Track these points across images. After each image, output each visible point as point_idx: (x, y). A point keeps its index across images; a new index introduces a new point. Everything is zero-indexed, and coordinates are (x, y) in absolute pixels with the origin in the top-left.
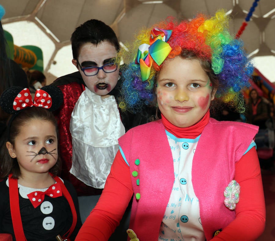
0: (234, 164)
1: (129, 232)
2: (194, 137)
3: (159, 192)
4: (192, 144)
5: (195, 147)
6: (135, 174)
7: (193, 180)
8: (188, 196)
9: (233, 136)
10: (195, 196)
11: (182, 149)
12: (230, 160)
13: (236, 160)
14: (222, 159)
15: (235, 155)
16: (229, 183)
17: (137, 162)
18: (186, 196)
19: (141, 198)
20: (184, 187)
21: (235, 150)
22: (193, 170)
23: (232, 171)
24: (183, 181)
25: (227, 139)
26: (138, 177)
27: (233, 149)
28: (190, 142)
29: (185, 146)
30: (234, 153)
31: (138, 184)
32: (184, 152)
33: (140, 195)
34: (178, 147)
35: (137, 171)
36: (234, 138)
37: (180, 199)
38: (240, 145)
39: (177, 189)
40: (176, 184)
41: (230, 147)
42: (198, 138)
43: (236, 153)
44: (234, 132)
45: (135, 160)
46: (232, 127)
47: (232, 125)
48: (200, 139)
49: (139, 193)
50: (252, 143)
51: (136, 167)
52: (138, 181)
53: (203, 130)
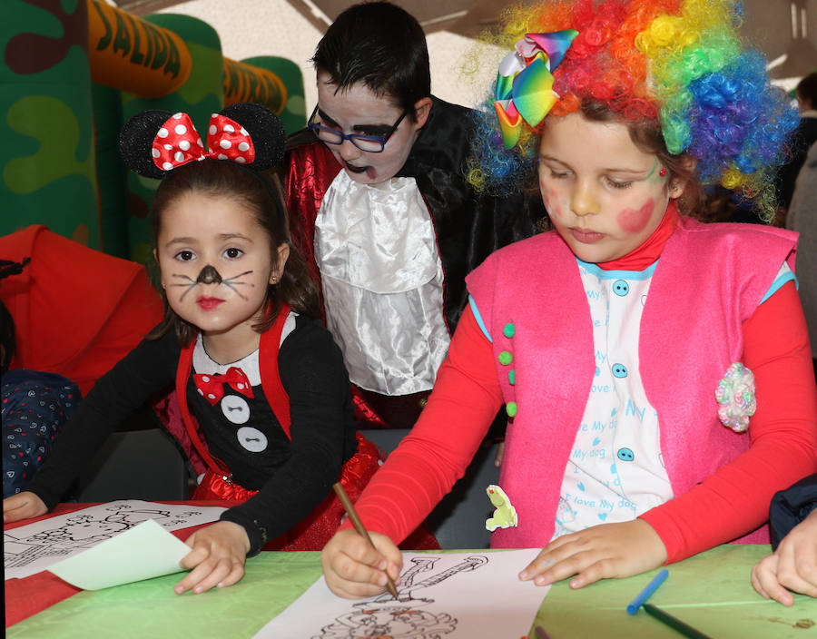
0: (738, 325)
1: (492, 492)
2: (642, 267)
3: (559, 399)
4: (638, 285)
5: (646, 291)
6: (505, 358)
7: (642, 368)
8: (633, 404)
9: (736, 257)
10: (648, 404)
11: (613, 296)
12: (728, 318)
13: (744, 316)
14: (708, 317)
15: (741, 303)
16: (726, 371)
17: (509, 330)
18: (627, 403)
19: (517, 413)
20: (622, 382)
21: (738, 293)
22: (640, 345)
23: (736, 342)
24: (620, 371)
25: (722, 266)
26: (513, 365)
27: (734, 289)
28: (632, 278)
29: (619, 288)
30: (738, 301)
31: (512, 383)
32: (619, 303)
33: (517, 405)
34: (604, 290)
35: (510, 352)
36: (737, 264)
37: (614, 413)
38: (751, 280)
39: (605, 389)
40: (602, 378)
41: (728, 285)
42: (653, 267)
43: (741, 300)
44: (736, 248)
45: (503, 327)
46: (732, 238)
47: (731, 231)
48: (656, 270)
49: (515, 401)
50: (781, 273)
51: (506, 343)
52: (511, 374)
53: (662, 251)
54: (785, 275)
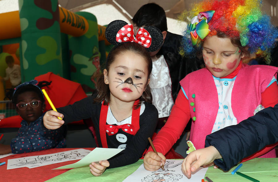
0: (260, 94)
1: (188, 143)
2: (232, 78)
3: (208, 115)
4: (231, 82)
5: (233, 85)
6: (192, 104)
7: (232, 106)
8: (230, 117)
9: (259, 74)
10: (234, 117)
11: (224, 86)
12: (257, 92)
13: (262, 92)
14: (251, 91)
15: (261, 88)
16: (257, 107)
17: (193, 96)
18: (228, 116)
19: (196, 119)
20: (226, 110)
21: (260, 85)
22: (232, 100)
23: (259, 100)
24: (226, 107)
25: (255, 77)
26: (195, 106)
27: (259, 83)
28: (229, 81)
29: (225, 83)
30: (260, 86)
31: (194, 111)
32: (225, 88)
33: (196, 118)
34: (221, 85)
35: (194, 102)
36: (260, 77)
37: (224, 119)
38: (264, 81)
39: (222, 113)
40: (221, 110)
41: (257, 82)
42: (235, 78)
43: (261, 87)
44: (260, 72)
45: (192, 95)
46: (258, 69)
47: (258, 67)
48: (236, 79)
49: (195, 116)
50: (273, 79)
51: (193, 100)
52: (194, 109)
53: (238, 73)
54: (274, 79)
